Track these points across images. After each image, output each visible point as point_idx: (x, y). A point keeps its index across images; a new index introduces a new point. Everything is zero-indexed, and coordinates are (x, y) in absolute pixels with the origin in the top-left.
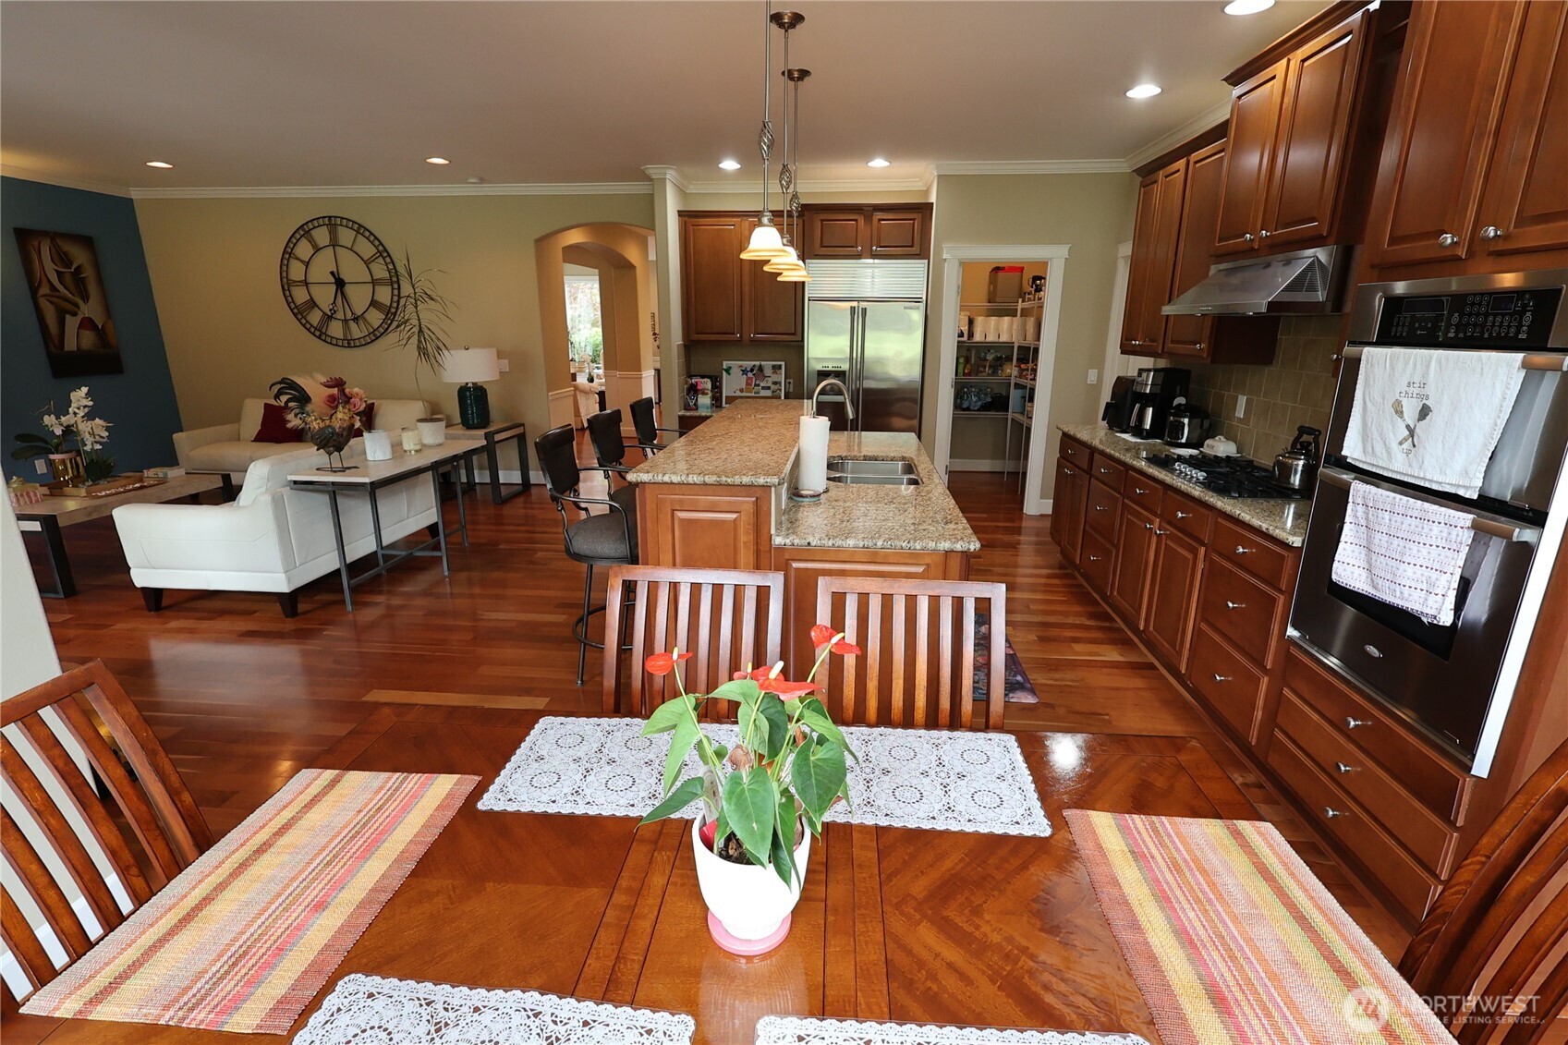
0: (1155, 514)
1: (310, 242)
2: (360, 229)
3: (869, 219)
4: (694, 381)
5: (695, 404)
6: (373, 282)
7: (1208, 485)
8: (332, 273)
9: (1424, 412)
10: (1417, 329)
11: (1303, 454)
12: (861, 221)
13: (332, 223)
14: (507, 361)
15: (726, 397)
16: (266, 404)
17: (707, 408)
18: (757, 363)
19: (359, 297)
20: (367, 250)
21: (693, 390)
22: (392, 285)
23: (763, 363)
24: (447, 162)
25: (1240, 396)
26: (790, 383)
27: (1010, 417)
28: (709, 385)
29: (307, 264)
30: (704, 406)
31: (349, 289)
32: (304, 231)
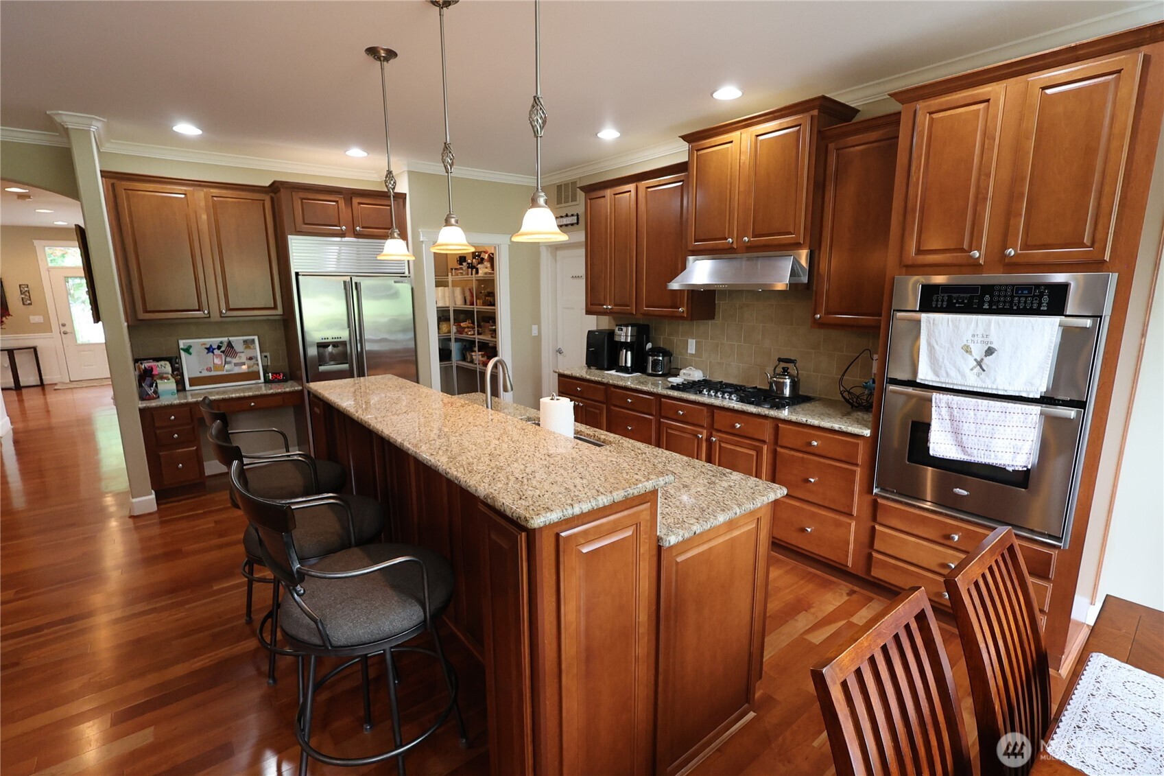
0: (702, 427)
3: (349, 202)
4: (146, 365)
5: (156, 392)
7: (741, 400)
9: (990, 352)
10: (955, 303)
11: (786, 375)
12: (342, 203)
15: (189, 379)
17: (173, 394)
18: (225, 339)
21: (146, 377)
23: (231, 339)
25: (689, 340)
26: (266, 357)
27: (454, 365)
28: (169, 369)
30: (166, 392)
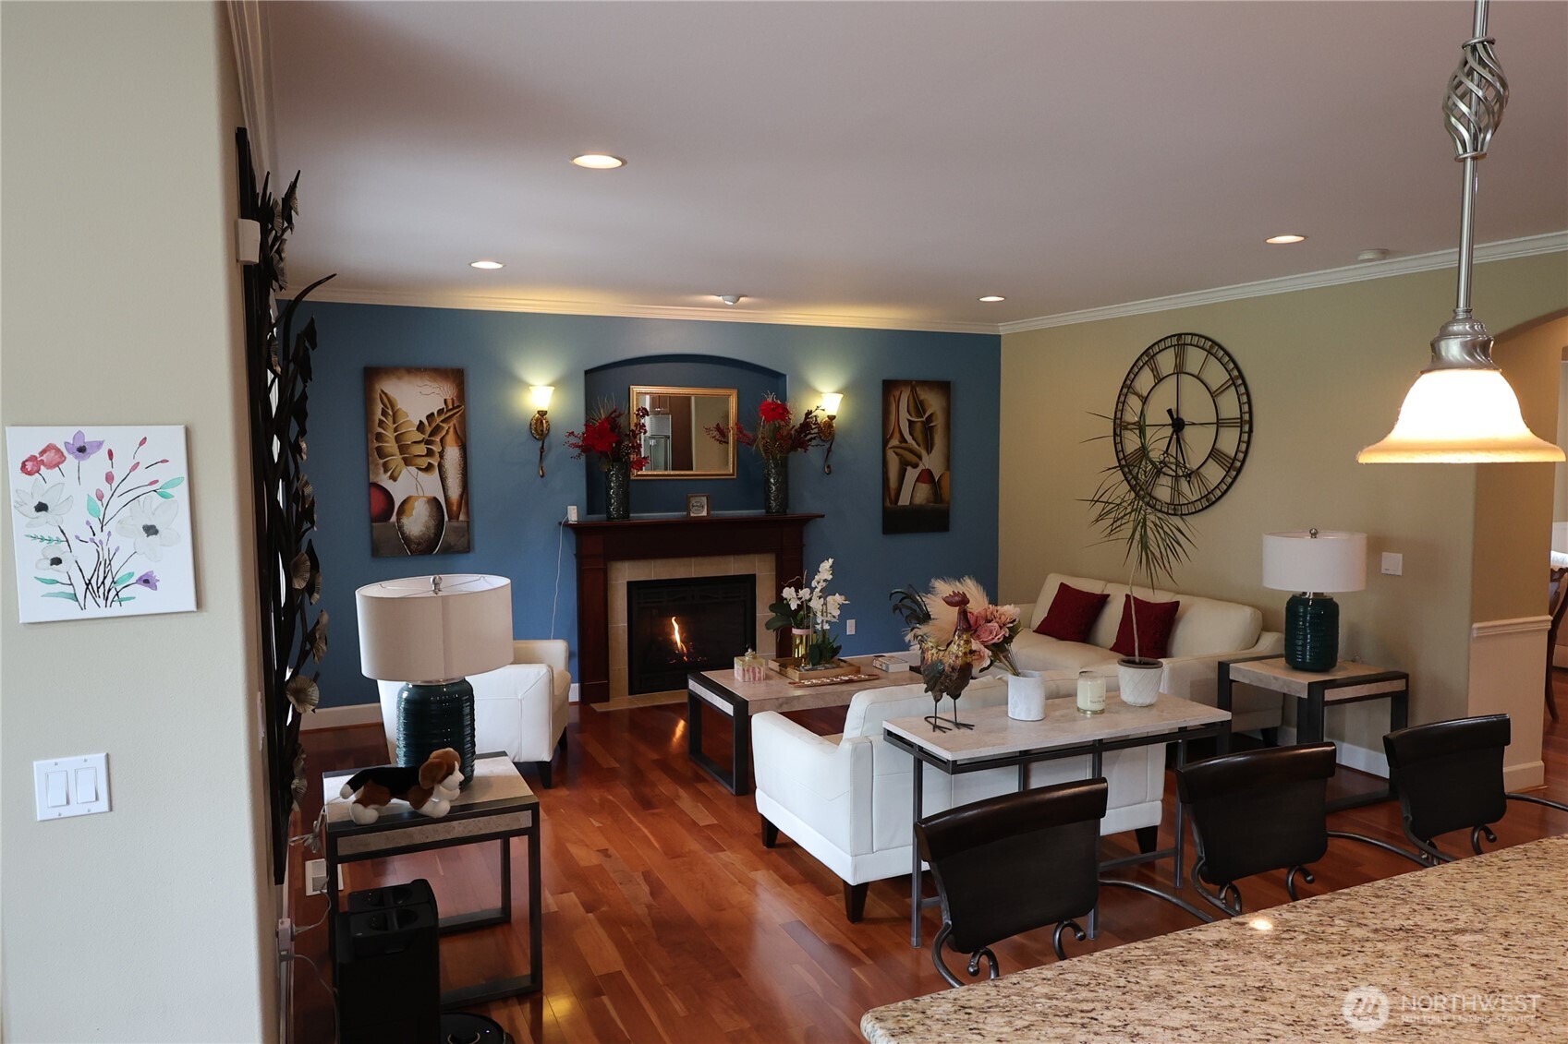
1: (1152, 371)
2: (1214, 348)
6: (1217, 423)
8: (1170, 411)
13: (1180, 342)
14: (1401, 555)
16: (1062, 585)
19: (1197, 443)
20: (1217, 375)
22: (1241, 427)
24: (1300, 239)
29: (1145, 400)
31: (1188, 433)
32: (1148, 357)
